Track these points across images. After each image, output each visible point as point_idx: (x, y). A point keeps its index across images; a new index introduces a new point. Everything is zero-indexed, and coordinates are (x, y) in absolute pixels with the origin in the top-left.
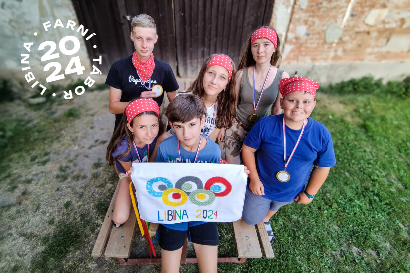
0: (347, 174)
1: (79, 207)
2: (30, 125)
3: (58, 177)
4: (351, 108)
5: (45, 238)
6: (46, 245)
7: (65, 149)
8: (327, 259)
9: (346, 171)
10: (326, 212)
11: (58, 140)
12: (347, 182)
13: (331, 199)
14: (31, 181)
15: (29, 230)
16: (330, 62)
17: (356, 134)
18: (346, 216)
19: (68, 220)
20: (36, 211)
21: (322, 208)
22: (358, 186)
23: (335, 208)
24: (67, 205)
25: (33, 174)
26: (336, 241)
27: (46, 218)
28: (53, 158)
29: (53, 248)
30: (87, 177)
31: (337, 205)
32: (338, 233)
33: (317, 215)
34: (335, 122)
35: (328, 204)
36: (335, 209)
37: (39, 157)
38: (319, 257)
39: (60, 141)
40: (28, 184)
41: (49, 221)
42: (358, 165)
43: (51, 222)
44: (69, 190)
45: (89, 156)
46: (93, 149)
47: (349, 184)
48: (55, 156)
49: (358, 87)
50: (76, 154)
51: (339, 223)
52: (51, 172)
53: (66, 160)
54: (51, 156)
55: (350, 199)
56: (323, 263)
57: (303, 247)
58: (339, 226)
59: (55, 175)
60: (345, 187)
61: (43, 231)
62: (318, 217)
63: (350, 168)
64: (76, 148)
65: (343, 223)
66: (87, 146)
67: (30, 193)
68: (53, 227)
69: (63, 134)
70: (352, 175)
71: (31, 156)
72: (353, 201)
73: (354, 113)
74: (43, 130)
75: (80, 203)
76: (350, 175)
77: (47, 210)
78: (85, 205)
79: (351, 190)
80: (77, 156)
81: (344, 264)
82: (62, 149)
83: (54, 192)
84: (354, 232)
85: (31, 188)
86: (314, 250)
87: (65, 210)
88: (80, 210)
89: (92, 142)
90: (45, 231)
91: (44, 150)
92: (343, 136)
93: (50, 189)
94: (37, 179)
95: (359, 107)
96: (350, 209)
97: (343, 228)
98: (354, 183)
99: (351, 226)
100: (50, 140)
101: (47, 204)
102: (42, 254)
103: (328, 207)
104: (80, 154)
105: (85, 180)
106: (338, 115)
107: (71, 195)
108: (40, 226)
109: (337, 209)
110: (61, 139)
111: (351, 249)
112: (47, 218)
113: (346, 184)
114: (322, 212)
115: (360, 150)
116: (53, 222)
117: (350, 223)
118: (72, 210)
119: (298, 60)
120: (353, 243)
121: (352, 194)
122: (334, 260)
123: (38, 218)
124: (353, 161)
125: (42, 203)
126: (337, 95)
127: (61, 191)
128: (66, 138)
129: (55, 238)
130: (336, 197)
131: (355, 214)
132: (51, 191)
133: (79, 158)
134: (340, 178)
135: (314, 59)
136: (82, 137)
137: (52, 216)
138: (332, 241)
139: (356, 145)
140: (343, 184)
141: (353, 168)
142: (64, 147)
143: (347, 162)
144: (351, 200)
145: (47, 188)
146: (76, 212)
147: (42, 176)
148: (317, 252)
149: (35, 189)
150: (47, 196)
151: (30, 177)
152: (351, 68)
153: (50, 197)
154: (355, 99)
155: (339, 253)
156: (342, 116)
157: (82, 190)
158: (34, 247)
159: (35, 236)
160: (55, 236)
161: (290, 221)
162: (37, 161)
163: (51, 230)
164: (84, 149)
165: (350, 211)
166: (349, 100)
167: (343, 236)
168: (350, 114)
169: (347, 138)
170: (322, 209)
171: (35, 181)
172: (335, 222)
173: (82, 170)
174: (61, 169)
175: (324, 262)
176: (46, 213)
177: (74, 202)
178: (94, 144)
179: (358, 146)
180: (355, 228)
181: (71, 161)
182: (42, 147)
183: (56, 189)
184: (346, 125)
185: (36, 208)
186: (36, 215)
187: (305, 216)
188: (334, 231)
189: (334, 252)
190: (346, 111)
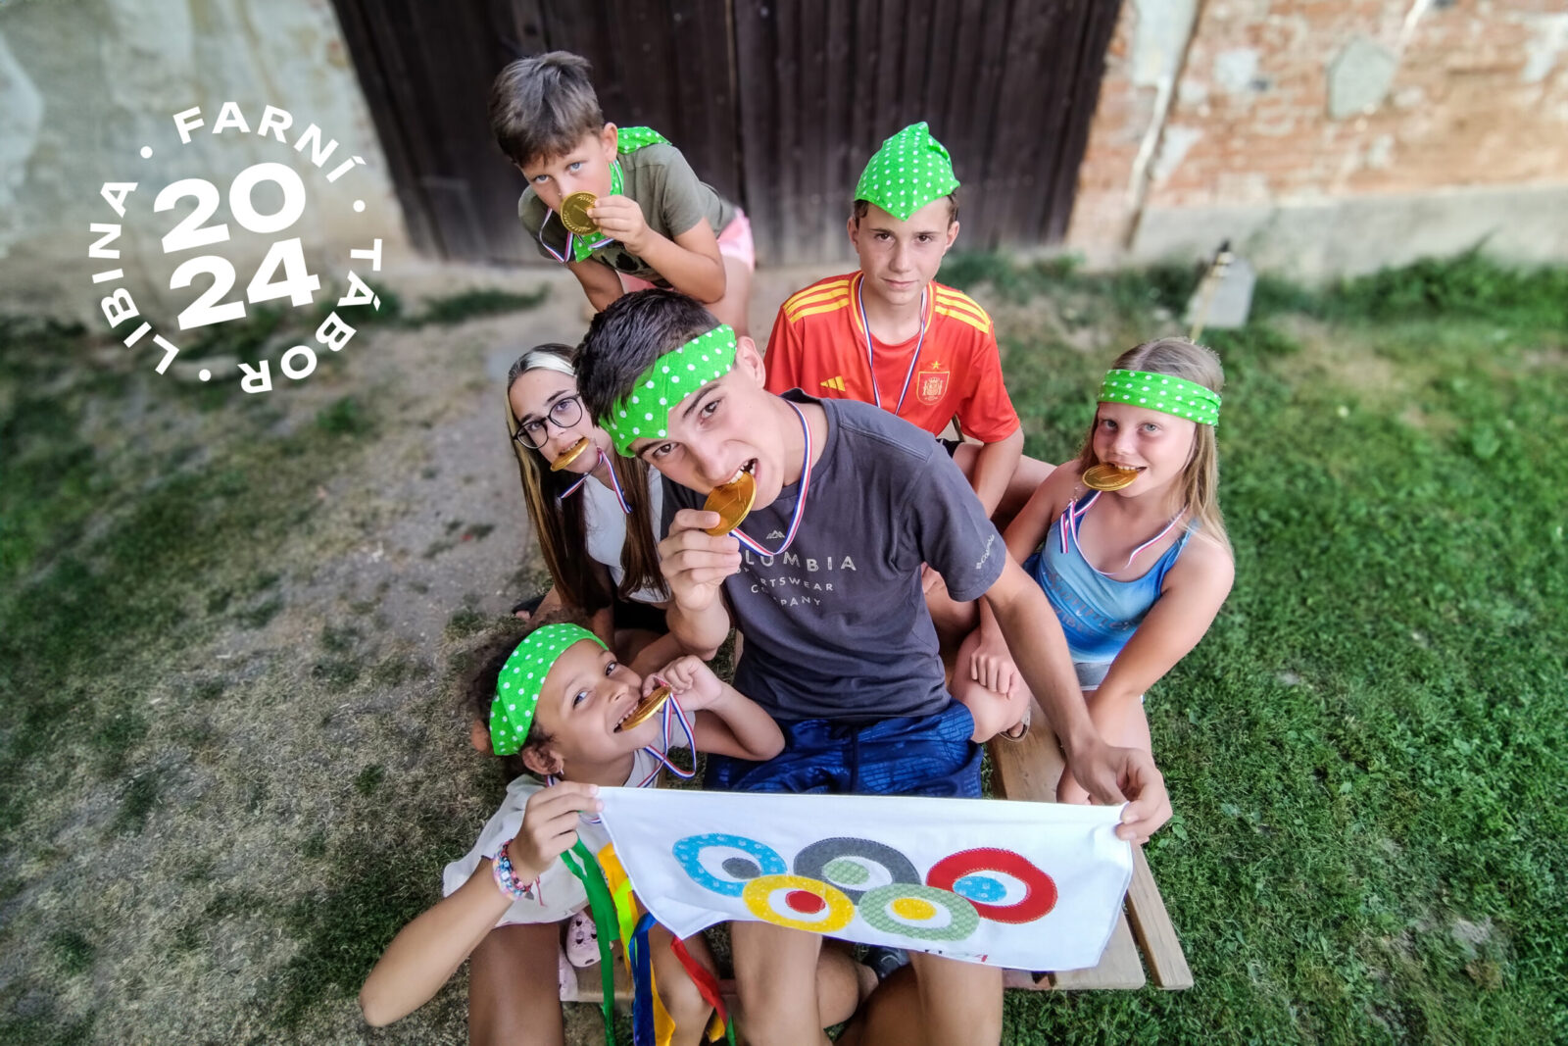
0: (1416, 636)
1: (416, 785)
2: (189, 468)
3: (319, 671)
4: (1419, 374)
5: (298, 911)
6: (304, 935)
7: (333, 559)
8: (1363, 969)
9: (1412, 625)
10: (1346, 786)
11: (305, 527)
12: (1420, 670)
13: (1362, 736)
14: (221, 691)
15: (235, 879)
16: (1340, 193)
17: (1444, 481)
18: (1421, 800)
19: (376, 837)
20: (253, 806)
21: (1330, 771)
22: (1460, 684)
23: (1380, 771)
24: (370, 779)
25: (224, 660)
26: (1389, 900)
27: (293, 832)
28: (294, 595)
29: (335, 948)
30: (432, 669)
31: (1388, 761)
32: (1395, 867)
33: (1312, 799)
34: (1361, 431)
35: (1354, 756)
36: (1380, 776)
37: (237, 594)
38: (1331, 962)
39: (311, 531)
40: (208, 703)
41: (305, 845)
42: (1458, 601)
43: (315, 848)
44: (369, 721)
45: (431, 585)
46: (443, 557)
47: (1429, 677)
48: (299, 588)
49: (1446, 290)
50: (381, 579)
51: (1399, 827)
52: (290, 651)
53: (346, 606)
54: (285, 586)
55: (1434, 733)
56: (1347, 982)
57: (1268, 922)
58: (1398, 841)
59: (307, 666)
60: (1414, 690)
61: (286, 882)
62: (1316, 806)
63: (1429, 615)
64: (377, 554)
65: (1413, 827)
66: (419, 547)
67: (221, 739)
68: (324, 867)
69: (321, 502)
70: (1437, 641)
71: (207, 590)
72: (1445, 743)
73: (1431, 393)
74: (245, 489)
75: (418, 772)
76: (1431, 643)
77: (294, 801)
78: (434, 779)
79: (1435, 699)
80: (384, 587)
81: (1425, 984)
82: (324, 559)
83: (311, 729)
84: (1456, 863)
85: (223, 715)
86: (1310, 933)
87: (363, 802)
88: (418, 798)
89: (435, 532)
90: (297, 882)
91: (254, 565)
92: (1396, 489)
93: (295, 719)
94: (242, 682)
95: (1449, 370)
96: (1436, 773)
97: (1413, 846)
98: (1444, 674)
99: (1444, 839)
100: (275, 525)
101: (291, 777)
102: (294, 970)
103: (1352, 766)
104: (397, 578)
105: (424, 683)
106: (1369, 407)
107: (378, 742)
108: (276, 863)
109: (1387, 774)
110: (317, 523)
111: (1450, 929)
112: (298, 831)
113: (1416, 676)
114: (1332, 786)
115: (1460, 542)
116: (323, 849)
117: (1439, 828)
118: (388, 800)
119: (1214, 188)
120: (1457, 903)
121: (1443, 718)
122: (1389, 973)
123: (262, 833)
124: (1439, 587)
125: (273, 775)
126: (1364, 322)
127: (338, 725)
128: (334, 516)
129: (333, 908)
130: (1381, 729)
131: (1457, 792)
132: (303, 729)
133: (392, 593)
134: (1392, 656)
135: (1277, 185)
136: (394, 512)
137: (316, 825)
138: (1376, 898)
139: (1446, 524)
140: (1407, 678)
141: (1437, 611)
142: (330, 553)
143: (1417, 593)
144: (1437, 740)
145: (283, 714)
146: (404, 807)
147: (261, 670)
148: (1324, 941)
149: (239, 721)
150: (289, 748)
151: (213, 673)
152: (1422, 215)
153: (298, 750)
154: (1435, 340)
155: (1406, 943)
156: (1384, 406)
157: (416, 723)
158: (263, 943)
159: (260, 902)
160: (335, 902)
161: (1215, 824)
162: (232, 609)
163: (318, 877)
164: (410, 559)
165: (1438, 781)
166: (1412, 342)
167: (1414, 879)
168: (1415, 398)
169: (1410, 494)
170: (1331, 777)
171: (234, 688)
172: (1382, 826)
173: (412, 641)
174: (330, 641)
175: (1351, 979)
176: (292, 814)
177: (391, 770)
178: (444, 539)
179: (1455, 526)
180: (1458, 846)
181: (363, 609)
182: (246, 554)
183: (320, 719)
184: (1404, 444)
185: (252, 795)
186: (257, 821)
187: (1271, 804)
188: (1381, 861)
189: (1384, 942)
190: (1400, 386)
